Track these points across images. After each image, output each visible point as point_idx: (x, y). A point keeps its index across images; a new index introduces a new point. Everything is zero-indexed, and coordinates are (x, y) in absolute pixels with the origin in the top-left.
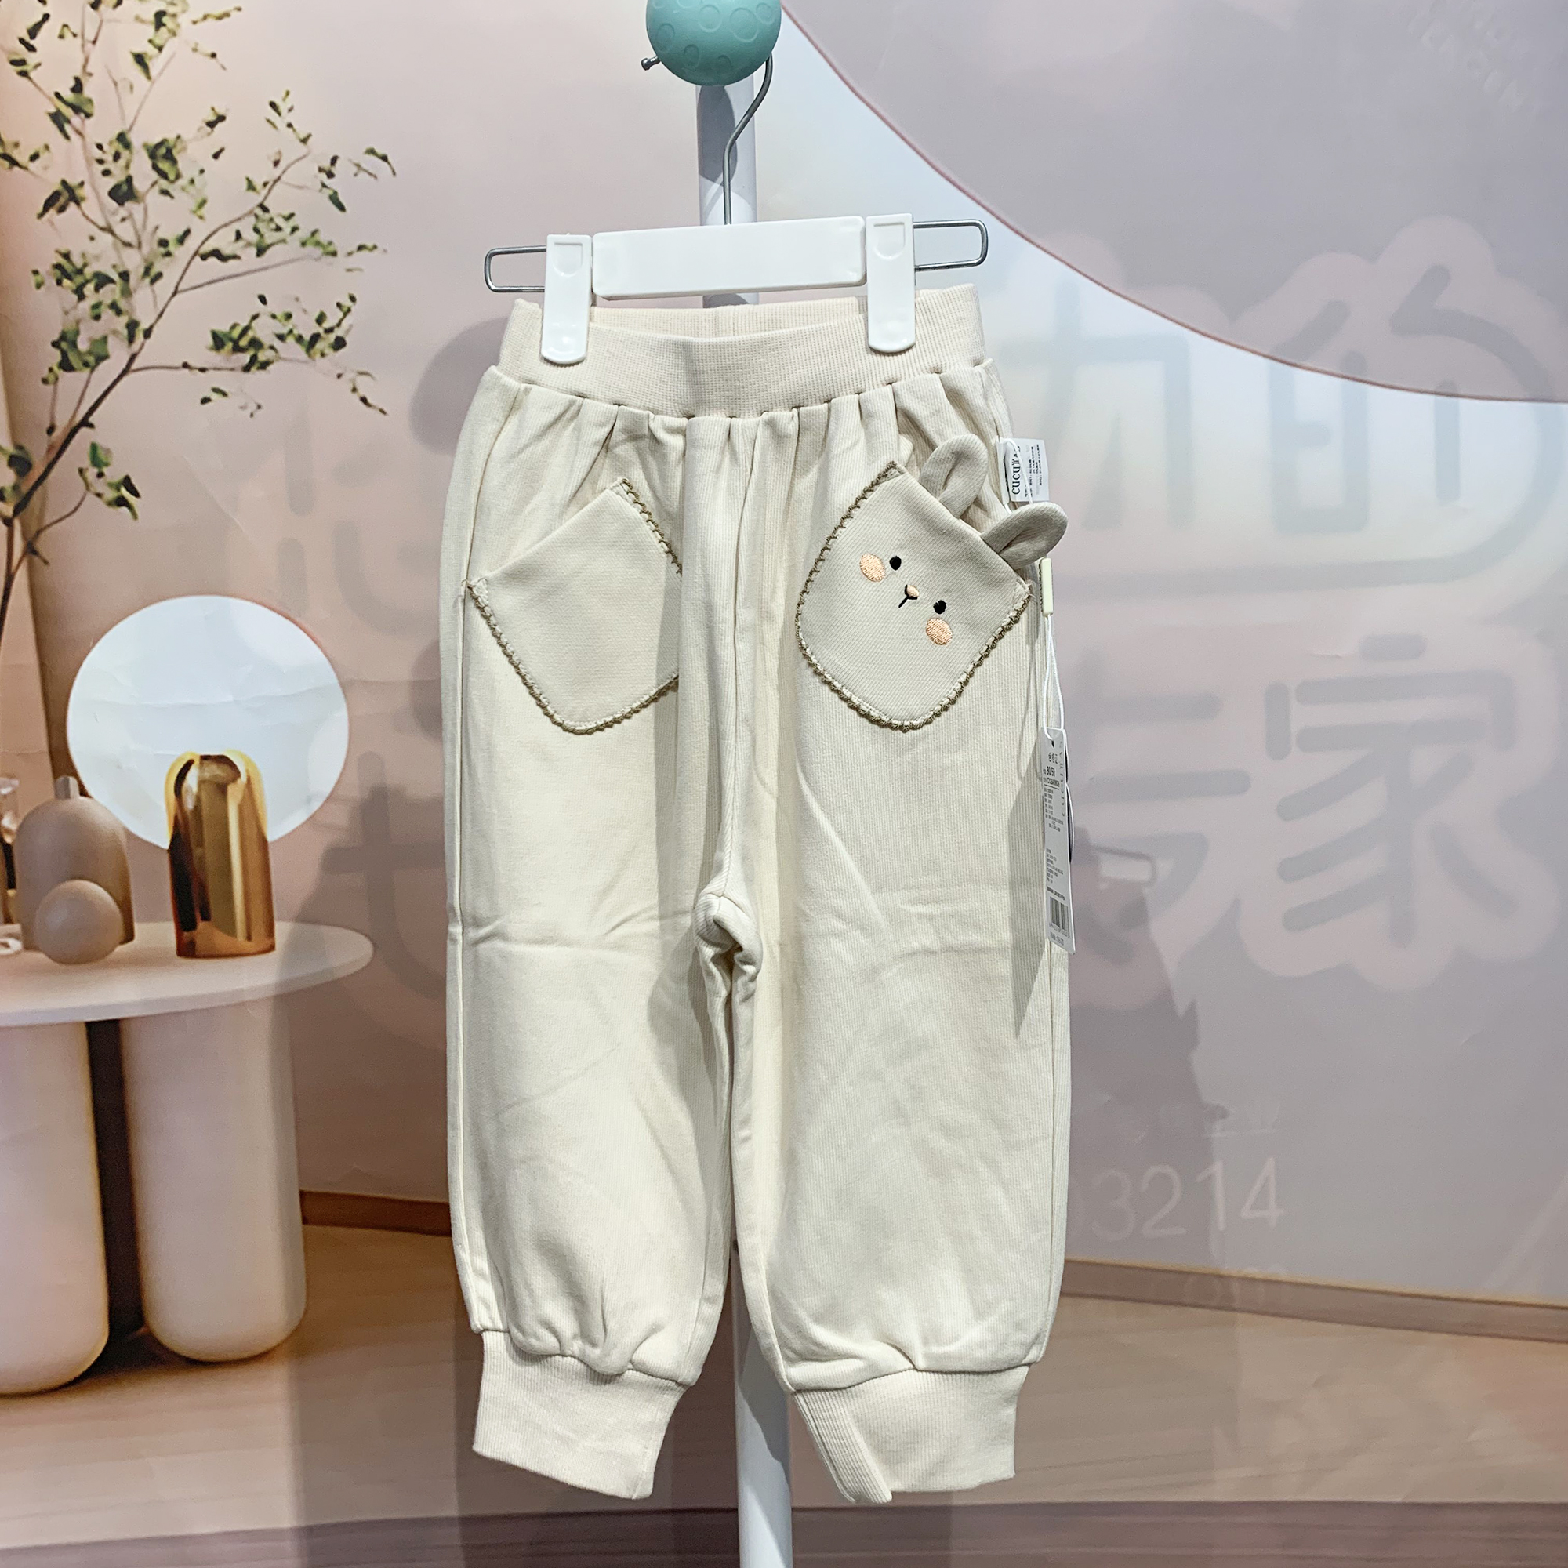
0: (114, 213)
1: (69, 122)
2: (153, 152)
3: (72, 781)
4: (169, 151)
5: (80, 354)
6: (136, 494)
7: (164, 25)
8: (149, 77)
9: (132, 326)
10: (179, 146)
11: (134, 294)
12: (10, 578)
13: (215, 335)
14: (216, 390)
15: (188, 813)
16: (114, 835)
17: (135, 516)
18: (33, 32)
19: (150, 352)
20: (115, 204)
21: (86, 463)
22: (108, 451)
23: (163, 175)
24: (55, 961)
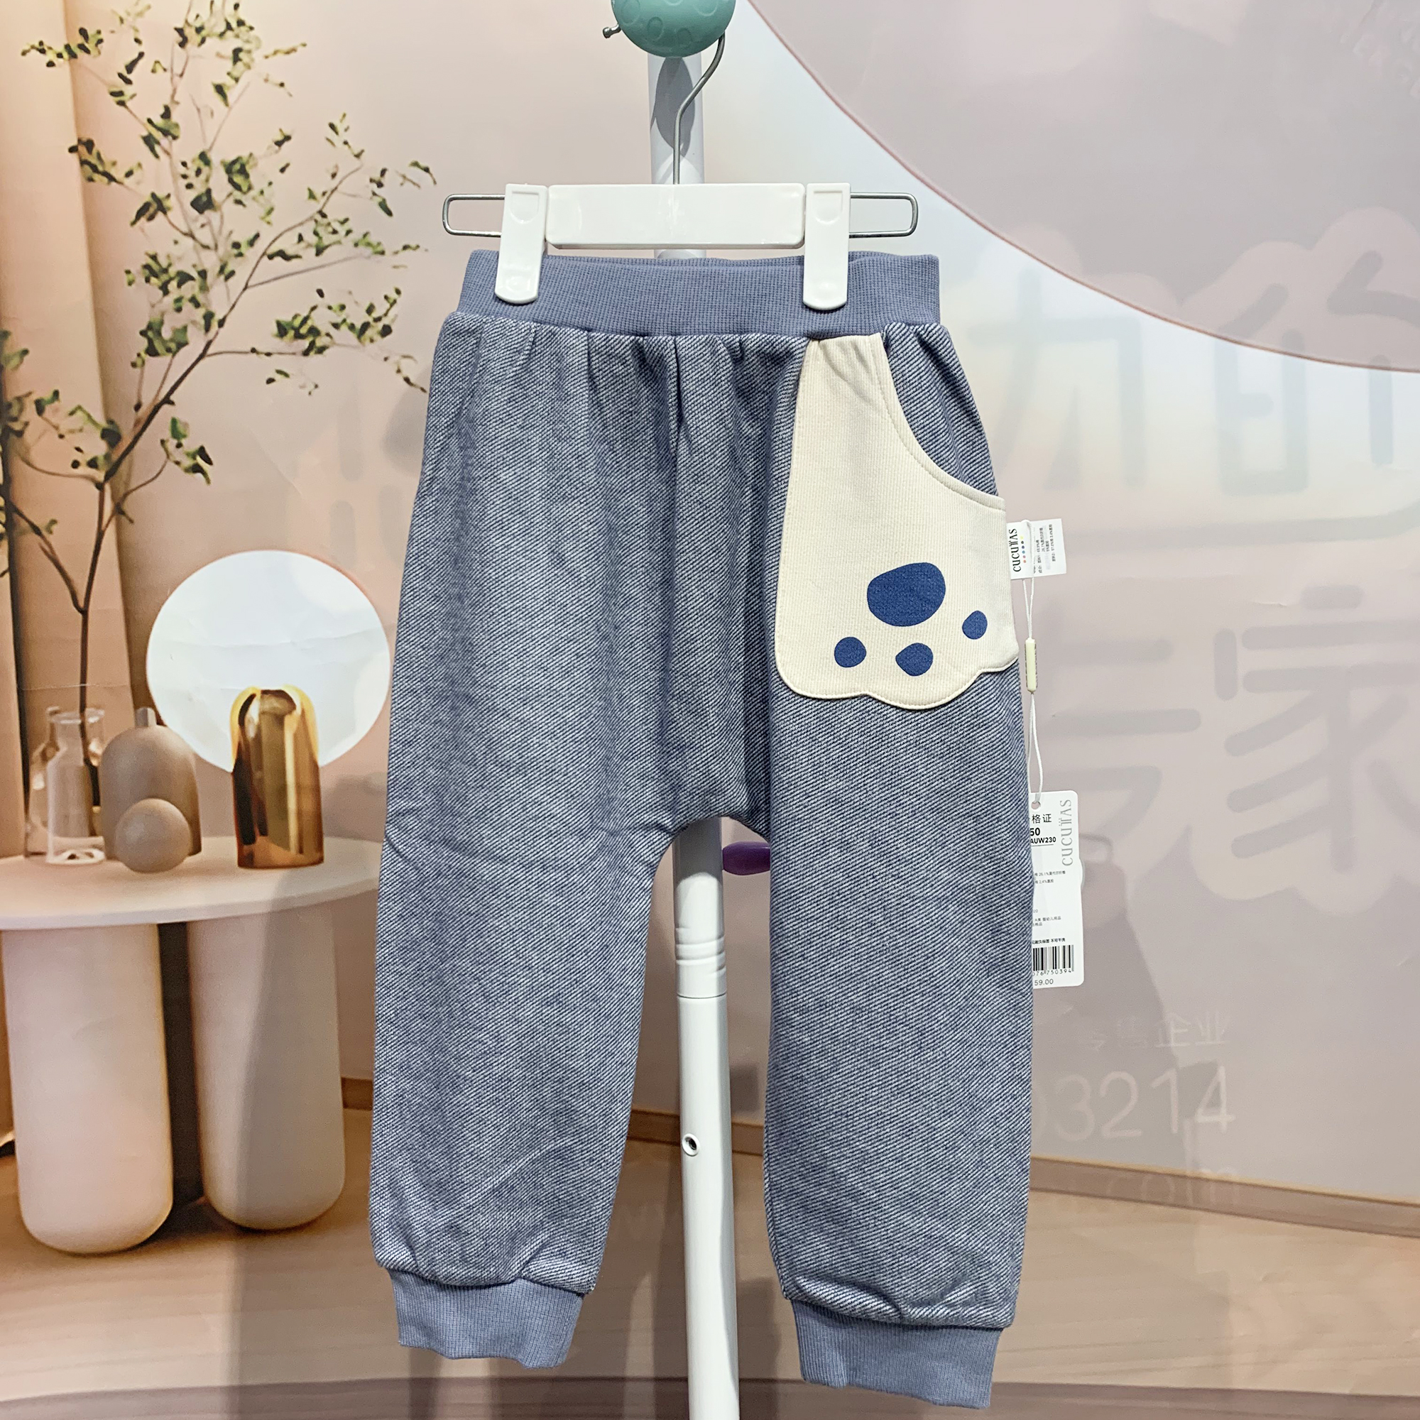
0: (196, 220)
1: (158, 143)
2: (229, 168)
3: (150, 711)
4: (243, 166)
5: (164, 342)
6: (209, 462)
7: (240, 60)
8: (227, 104)
9: (209, 317)
10: (251, 163)
11: (210, 289)
12: (100, 535)
13: (279, 324)
14: (279, 372)
15: (250, 740)
16: (185, 762)
17: (208, 481)
18: (130, 68)
19: (224, 339)
20: (196, 213)
21: (167, 434)
22: (186, 425)
23: (237, 187)
24: (132, 869)
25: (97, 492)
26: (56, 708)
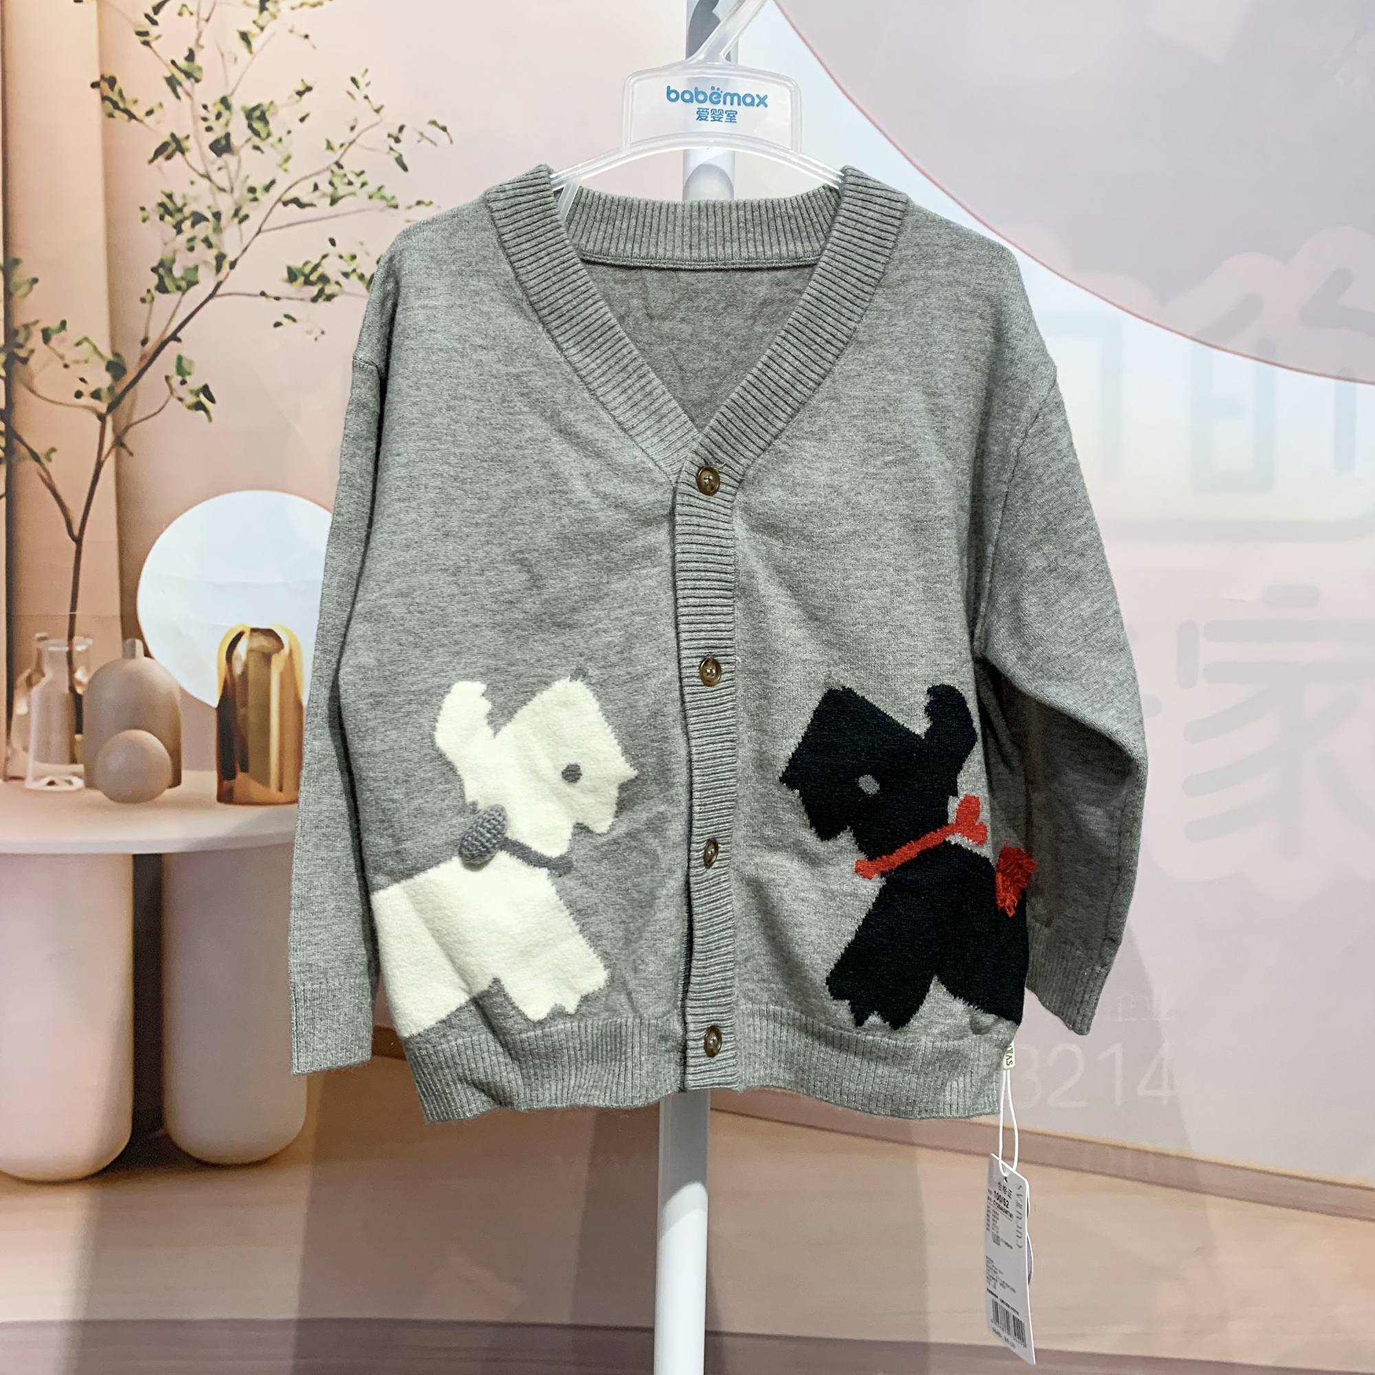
0: (213, 163)
1: (180, 84)
2: (249, 115)
3: (139, 643)
4: (263, 113)
5: (174, 279)
6: (212, 400)
7: (266, 9)
8: (251, 52)
9: (220, 258)
10: (272, 110)
11: (223, 231)
12: (99, 465)
13: (290, 270)
14: (287, 316)
15: (236, 678)
16: (170, 695)
17: (210, 419)
18: (157, 10)
19: (234, 280)
20: (213, 155)
21: (172, 371)
22: (191, 362)
23: (257, 133)
24: (111, 799)
25: (98, 423)
26: (44, 634)
